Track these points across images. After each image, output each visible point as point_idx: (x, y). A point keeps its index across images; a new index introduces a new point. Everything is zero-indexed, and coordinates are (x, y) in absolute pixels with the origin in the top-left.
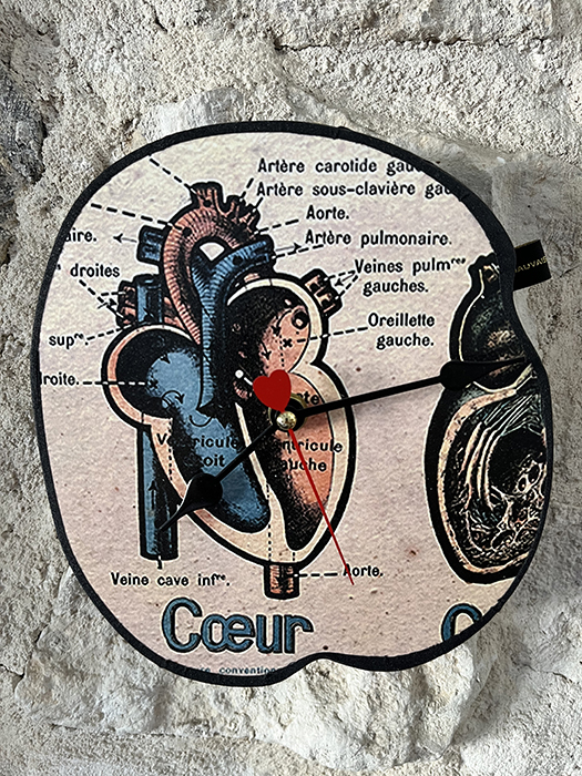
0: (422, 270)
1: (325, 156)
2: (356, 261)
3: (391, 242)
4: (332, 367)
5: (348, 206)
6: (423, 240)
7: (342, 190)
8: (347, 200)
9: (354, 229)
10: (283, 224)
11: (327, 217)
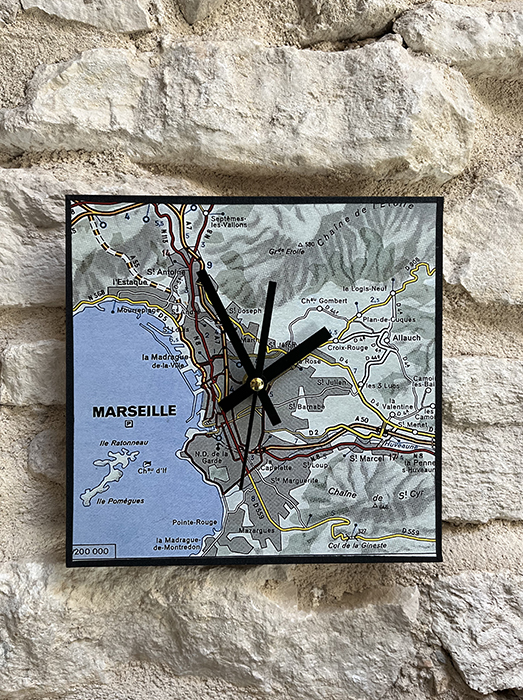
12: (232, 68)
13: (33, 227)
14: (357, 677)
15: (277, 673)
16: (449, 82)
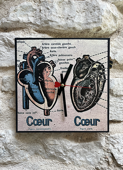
12: (57, 5)
13: (10, 47)
14: (89, 160)
15: (70, 159)
16: (112, 7)
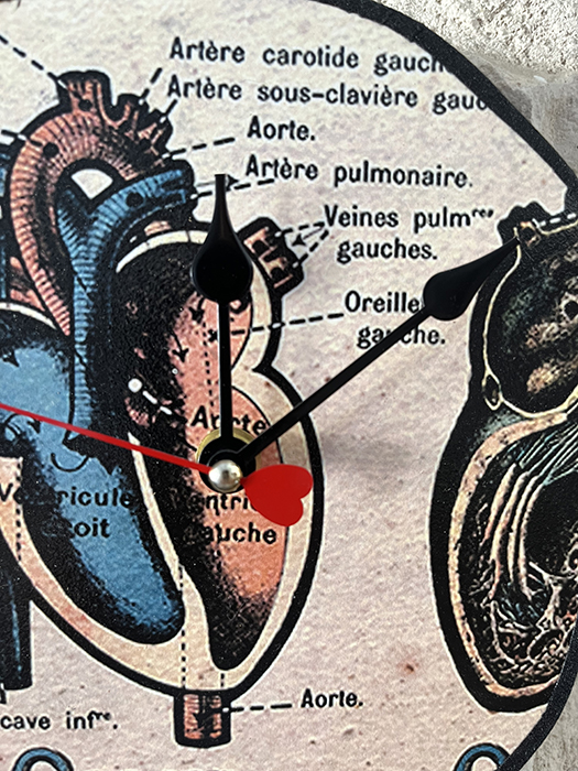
0: (427, 225)
1: (277, 39)
2: (327, 208)
3: (381, 180)
4: (286, 375)
5: (313, 119)
6: (430, 179)
7: (303, 95)
8: (314, 111)
9: (322, 156)
10: (210, 145)
11: (280, 137)
